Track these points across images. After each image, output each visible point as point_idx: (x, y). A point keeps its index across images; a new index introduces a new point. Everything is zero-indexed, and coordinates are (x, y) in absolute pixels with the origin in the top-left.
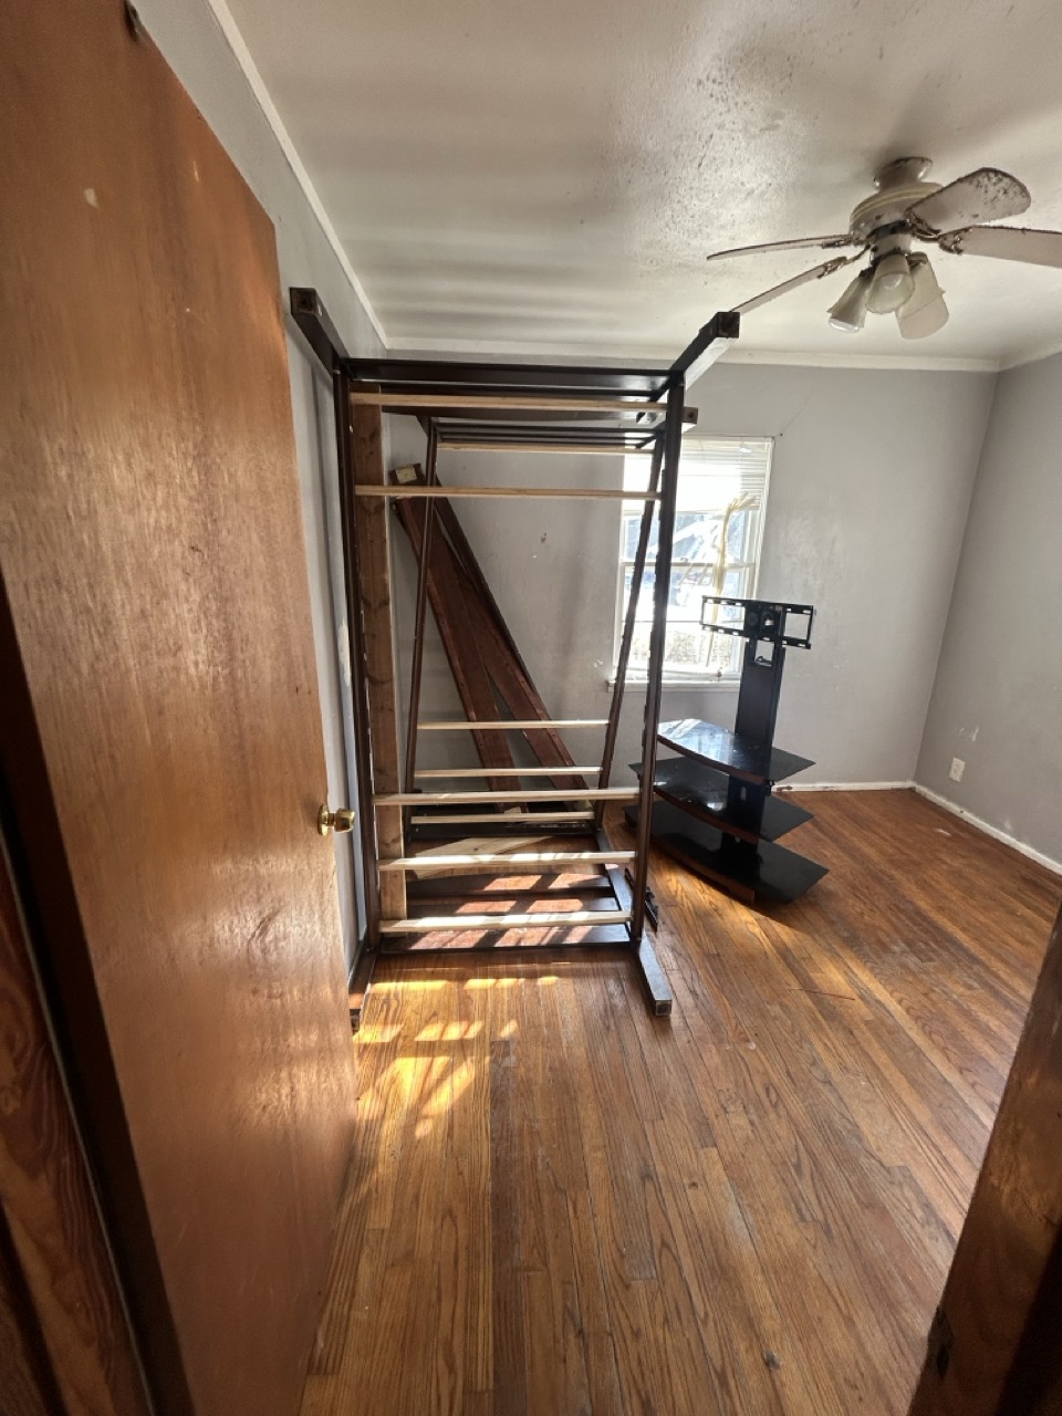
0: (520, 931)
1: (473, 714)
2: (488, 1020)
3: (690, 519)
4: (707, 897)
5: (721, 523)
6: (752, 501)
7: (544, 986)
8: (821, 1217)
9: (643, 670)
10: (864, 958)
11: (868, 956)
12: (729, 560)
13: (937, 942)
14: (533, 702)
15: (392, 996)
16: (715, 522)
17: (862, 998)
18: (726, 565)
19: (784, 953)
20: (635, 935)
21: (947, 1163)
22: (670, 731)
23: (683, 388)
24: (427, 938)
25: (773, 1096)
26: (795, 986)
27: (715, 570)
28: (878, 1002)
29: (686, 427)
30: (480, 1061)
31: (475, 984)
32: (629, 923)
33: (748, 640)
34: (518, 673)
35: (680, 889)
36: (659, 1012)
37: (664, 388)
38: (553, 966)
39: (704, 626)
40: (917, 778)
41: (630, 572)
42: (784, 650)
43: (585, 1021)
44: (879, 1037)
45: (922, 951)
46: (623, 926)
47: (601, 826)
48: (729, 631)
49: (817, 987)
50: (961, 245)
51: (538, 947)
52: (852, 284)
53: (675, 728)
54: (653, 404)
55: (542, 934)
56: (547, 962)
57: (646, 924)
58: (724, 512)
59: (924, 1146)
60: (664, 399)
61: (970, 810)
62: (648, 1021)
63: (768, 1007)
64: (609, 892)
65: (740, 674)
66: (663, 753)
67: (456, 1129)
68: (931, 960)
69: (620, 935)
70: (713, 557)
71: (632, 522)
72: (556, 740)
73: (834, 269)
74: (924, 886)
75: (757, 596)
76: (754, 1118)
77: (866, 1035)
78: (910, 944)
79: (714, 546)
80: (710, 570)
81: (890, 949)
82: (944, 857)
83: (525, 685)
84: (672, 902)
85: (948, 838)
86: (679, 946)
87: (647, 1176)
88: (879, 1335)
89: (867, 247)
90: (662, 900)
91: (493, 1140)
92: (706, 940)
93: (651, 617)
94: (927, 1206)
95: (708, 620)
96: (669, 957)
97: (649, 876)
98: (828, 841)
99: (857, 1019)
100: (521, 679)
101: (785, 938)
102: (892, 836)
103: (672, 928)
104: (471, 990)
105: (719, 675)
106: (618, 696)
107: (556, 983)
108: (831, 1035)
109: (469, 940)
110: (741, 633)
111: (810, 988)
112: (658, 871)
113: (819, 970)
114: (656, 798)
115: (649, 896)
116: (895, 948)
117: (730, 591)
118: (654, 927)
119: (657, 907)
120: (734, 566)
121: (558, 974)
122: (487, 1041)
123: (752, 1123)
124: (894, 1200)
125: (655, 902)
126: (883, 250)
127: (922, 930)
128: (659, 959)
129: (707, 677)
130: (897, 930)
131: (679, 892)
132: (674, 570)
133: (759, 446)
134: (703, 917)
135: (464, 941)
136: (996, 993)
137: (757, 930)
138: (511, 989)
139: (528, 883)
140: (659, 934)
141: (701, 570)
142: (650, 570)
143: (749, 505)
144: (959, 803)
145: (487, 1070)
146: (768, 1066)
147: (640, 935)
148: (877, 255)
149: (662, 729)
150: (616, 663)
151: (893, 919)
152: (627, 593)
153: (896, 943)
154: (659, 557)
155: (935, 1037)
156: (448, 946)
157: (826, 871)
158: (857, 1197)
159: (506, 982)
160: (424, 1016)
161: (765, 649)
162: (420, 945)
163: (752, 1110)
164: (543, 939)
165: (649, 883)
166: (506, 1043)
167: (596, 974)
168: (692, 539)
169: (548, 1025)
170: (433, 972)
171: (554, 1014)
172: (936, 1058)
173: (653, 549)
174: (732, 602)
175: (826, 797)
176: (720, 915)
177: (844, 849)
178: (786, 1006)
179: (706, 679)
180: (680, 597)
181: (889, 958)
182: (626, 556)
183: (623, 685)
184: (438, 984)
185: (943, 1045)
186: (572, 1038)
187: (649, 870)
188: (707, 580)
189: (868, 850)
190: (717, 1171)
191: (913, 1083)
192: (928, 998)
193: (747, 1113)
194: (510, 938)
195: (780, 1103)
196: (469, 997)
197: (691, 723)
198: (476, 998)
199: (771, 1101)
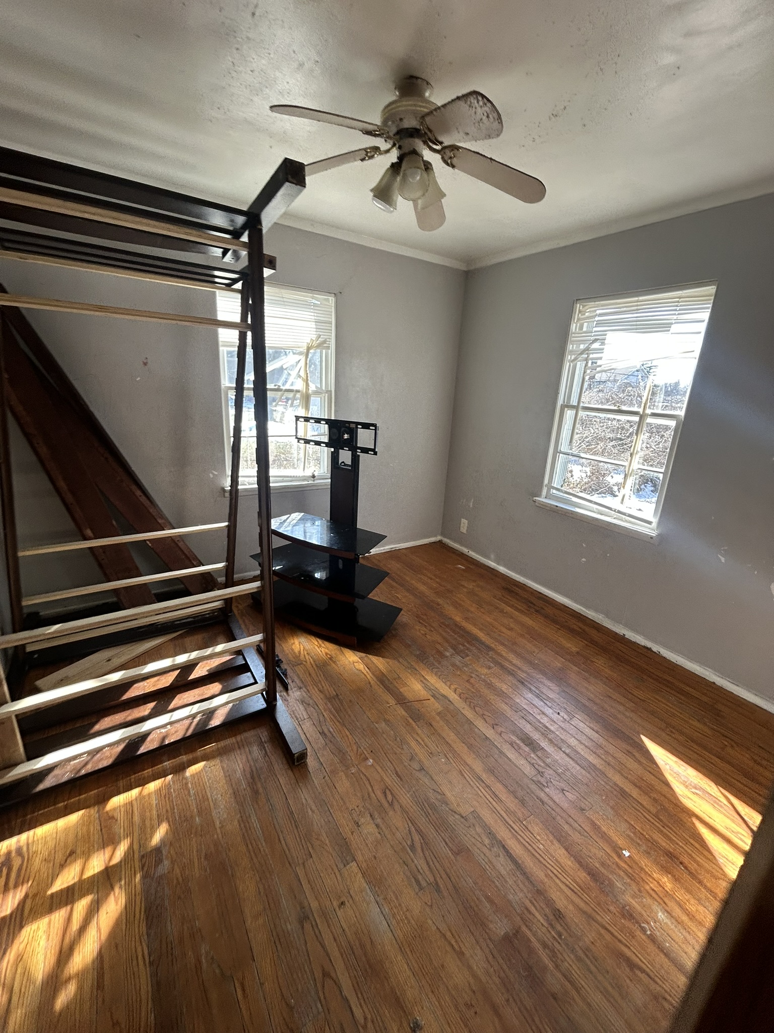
0: (163, 730)
1: (89, 532)
2: (136, 835)
3: (278, 353)
4: (323, 650)
5: (303, 358)
6: (324, 342)
7: (193, 776)
8: (432, 880)
9: (254, 476)
10: (431, 667)
11: (433, 664)
12: (312, 387)
13: (468, 643)
14: (154, 514)
15: (13, 854)
16: (297, 357)
17: (434, 696)
18: (310, 392)
19: (382, 679)
20: (271, 700)
21: (496, 796)
22: (282, 523)
23: (261, 230)
24: (56, 772)
25: (390, 797)
26: (392, 702)
27: (302, 395)
28: (443, 696)
29: (267, 272)
30: (130, 882)
31: (117, 801)
32: (264, 693)
33: (333, 450)
34: (134, 487)
35: (302, 649)
36: (298, 762)
37: (244, 227)
38: (200, 752)
39: (299, 439)
40: (443, 534)
41: (232, 395)
42: (359, 456)
43: (235, 794)
44: (447, 722)
45: (461, 651)
46: (260, 695)
47: (231, 611)
48: (318, 443)
49: (405, 699)
50: (455, 161)
51: (184, 740)
52: (386, 173)
53: (285, 521)
54: (235, 241)
55: (186, 727)
56: (193, 750)
57: (279, 687)
58: (304, 350)
59: (482, 790)
60: (245, 238)
61: (474, 551)
62: (290, 772)
63: (377, 725)
64: (245, 668)
65: (329, 475)
66: (277, 543)
67: (107, 977)
68: (468, 656)
69: (259, 704)
70: (299, 385)
71: (229, 353)
72: (180, 544)
73: (372, 157)
74: (457, 605)
75: (335, 416)
76: (379, 821)
77: (439, 724)
78: (454, 648)
79: (300, 376)
80: (298, 395)
81: (444, 655)
82: (463, 583)
83: (143, 499)
84: (298, 661)
85: (463, 570)
86: (307, 699)
87: (304, 918)
88: (479, 951)
89: (394, 145)
90: (289, 662)
91: (151, 963)
92: (326, 686)
93: (254, 432)
94: (491, 834)
95: (301, 434)
96: (301, 710)
97: (277, 645)
98: (399, 587)
99: (434, 714)
100: (138, 493)
101: (381, 667)
102: (435, 576)
103: (300, 685)
104: (114, 809)
105: (314, 476)
106: (234, 501)
107: (205, 766)
108: (420, 732)
109: (107, 758)
110: (328, 445)
111: (402, 701)
112: (284, 638)
113: (405, 685)
114: (276, 578)
115: (278, 663)
116: (448, 654)
117: (315, 412)
118: (286, 687)
119: (286, 670)
120: (317, 393)
121: (205, 758)
122: (136, 856)
123: (377, 826)
124: (473, 840)
125: (284, 666)
126: (406, 150)
127: (459, 636)
128: (293, 714)
129: (304, 478)
130: (447, 641)
131: (302, 652)
132: (270, 394)
133: (325, 299)
134: (323, 667)
135: (102, 759)
136: (502, 667)
137: (361, 666)
138: (159, 791)
139: (167, 681)
140: (290, 692)
141: (291, 395)
142: (248, 394)
143: (322, 345)
144: (466, 547)
145: (139, 887)
146: (382, 773)
147: (275, 699)
148: (402, 152)
149: (275, 524)
150: (229, 472)
151: (444, 634)
152: (232, 412)
153: (446, 650)
154: (255, 382)
155: (477, 709)
156: (83, 772)
157: (401, 610)
158: (451, 850)
159: (152, 786)
160: (57, 861)
161: (345, 456)
162: (48, 782)
163: (376, 815)
164: (187, 730)
165: (278, 651)
166: (158, 850)
167: (240, 746)
168: (281, 369)
169: (200, 813)
170: (66, 807)
171: (205, 798)
172: (480, 724)
173: (250, 377)
174: (318, 421)
175: (393, 555)
176: (334, 662)
177: (408, 590)
178: (388, 721)
179: (304, 480)
180: (277, 416)
181: (445, 663)
182: (227, 381)
183: (237, 490)
184: (74, 818)
185: (481, 713)
186: (225, 816)
187: (276, 639)
188: (297, 402)
189: (423, 588)
190: (359, 882)
191: (470, 747)
192: (469, 682)
193: (373, 819)
194: (152, 740)
195: (395, 801)
196: (113, 817)
197: (296, 516)
198: (121, 817)
199: (388, 802)
